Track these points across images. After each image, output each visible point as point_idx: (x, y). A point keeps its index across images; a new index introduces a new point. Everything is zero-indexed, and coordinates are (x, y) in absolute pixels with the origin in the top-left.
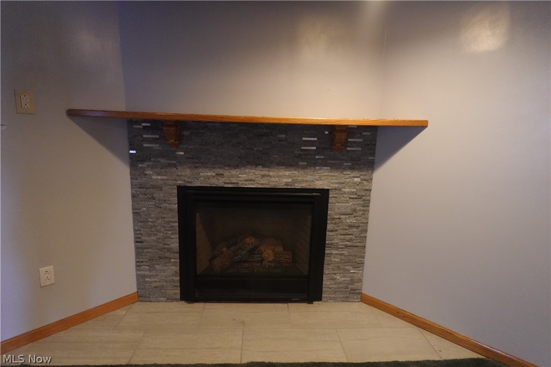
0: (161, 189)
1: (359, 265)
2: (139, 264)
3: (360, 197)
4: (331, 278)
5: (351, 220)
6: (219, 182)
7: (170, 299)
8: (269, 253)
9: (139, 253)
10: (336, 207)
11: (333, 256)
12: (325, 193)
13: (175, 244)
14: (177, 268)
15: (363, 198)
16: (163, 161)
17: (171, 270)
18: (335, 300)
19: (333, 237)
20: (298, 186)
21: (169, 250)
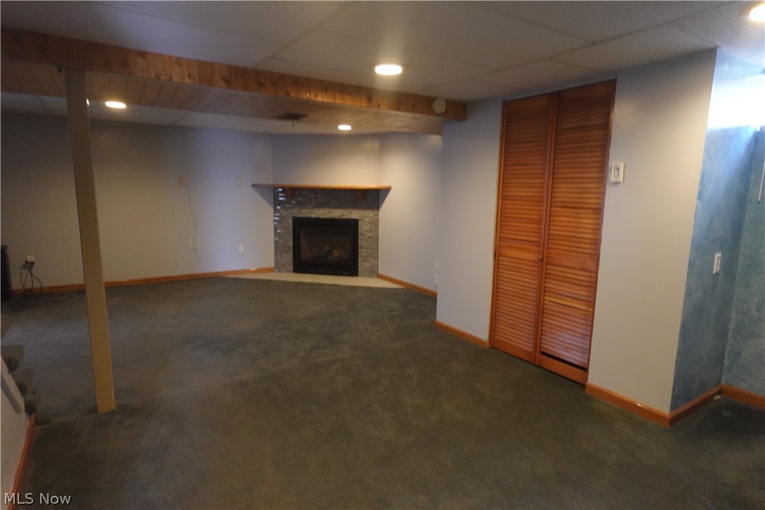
0: (285, 218)
1: (376, 258)
2: (276, 253)
3: (373, 223)
4: (362, 265)
5: (370, 235)
6: (308, 215)
7: (289, 271)
8: (336, 254)
9: (276, 248)
10: (363, 228)
11: (362, 253)
12: (356, 222)
13: (291, 244)
14: (292, 256)
15: (375, 223)
16: (287, 206)
17: (289, 257)
18: (365, 276)
19: (361, 242)
20: (344, 217)
21: (289, 247)
